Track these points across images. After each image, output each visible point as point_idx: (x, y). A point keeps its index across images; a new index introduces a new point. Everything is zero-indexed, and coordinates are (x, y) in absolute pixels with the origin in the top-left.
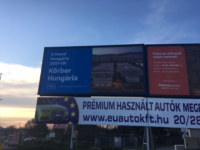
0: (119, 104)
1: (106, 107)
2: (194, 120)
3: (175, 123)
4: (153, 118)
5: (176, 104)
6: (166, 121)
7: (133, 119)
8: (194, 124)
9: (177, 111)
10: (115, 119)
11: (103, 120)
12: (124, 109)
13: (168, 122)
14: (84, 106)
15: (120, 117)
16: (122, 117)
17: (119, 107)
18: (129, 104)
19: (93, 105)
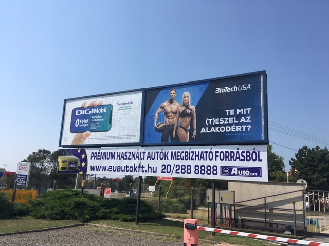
0: (119, 154)
1: (108, 157)
2: (179, 169)
3: (162, 172)
4: (144, 167)
5: (165, 152)
6: (155, 170)
7: (128, 168)
8: (179, 173)
9: (165, 159)
10: (114, 169)
11: (105, 170)
12: (122, 159)
13: (156, 172)
14: (92, 157)
15: (118, 167)
17: (118, 157)
18: (126, 154)
19: (98, 156)
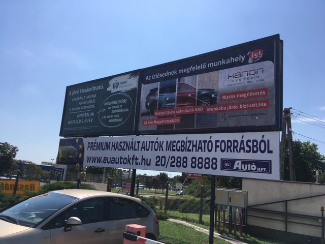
0: (114, 144)
1: (104, 148)
2: (174, 162)
3: (157, 165)
4: (138, 159)
5: (160, 142)
7: (122, 160)
8: (174, 166)
9: (160, 150)
10: (109, 161)
11: (100, 162)
12: (117, 149)
13: (149, 164)
14: (88, 147)
15: (113, 158)
16: (114, 158)
17: (113, 148)
18: (121, 144)
19: (95, 146)
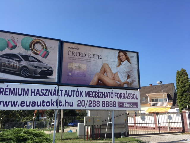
0: (33, 91)
1: (20, 93)
3: (78, 106)
5: (80, 91)
8: (91, 106)
10: (28, 104)
17: (33, 94)
